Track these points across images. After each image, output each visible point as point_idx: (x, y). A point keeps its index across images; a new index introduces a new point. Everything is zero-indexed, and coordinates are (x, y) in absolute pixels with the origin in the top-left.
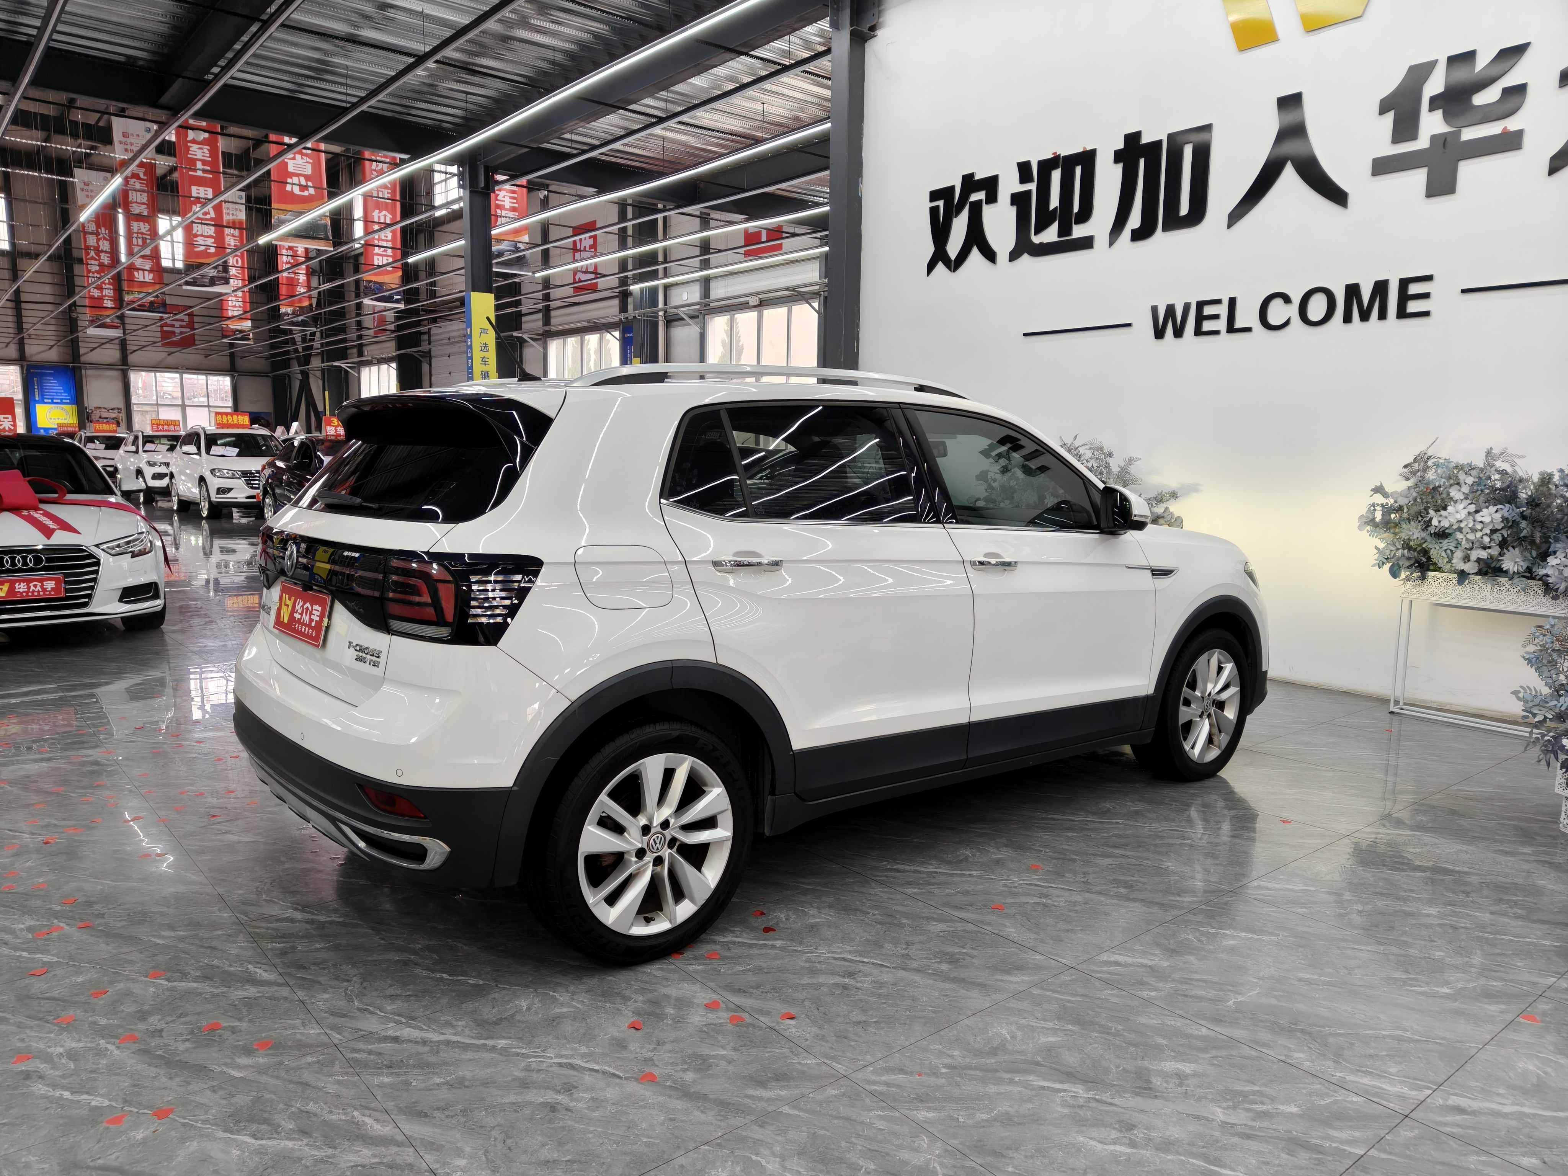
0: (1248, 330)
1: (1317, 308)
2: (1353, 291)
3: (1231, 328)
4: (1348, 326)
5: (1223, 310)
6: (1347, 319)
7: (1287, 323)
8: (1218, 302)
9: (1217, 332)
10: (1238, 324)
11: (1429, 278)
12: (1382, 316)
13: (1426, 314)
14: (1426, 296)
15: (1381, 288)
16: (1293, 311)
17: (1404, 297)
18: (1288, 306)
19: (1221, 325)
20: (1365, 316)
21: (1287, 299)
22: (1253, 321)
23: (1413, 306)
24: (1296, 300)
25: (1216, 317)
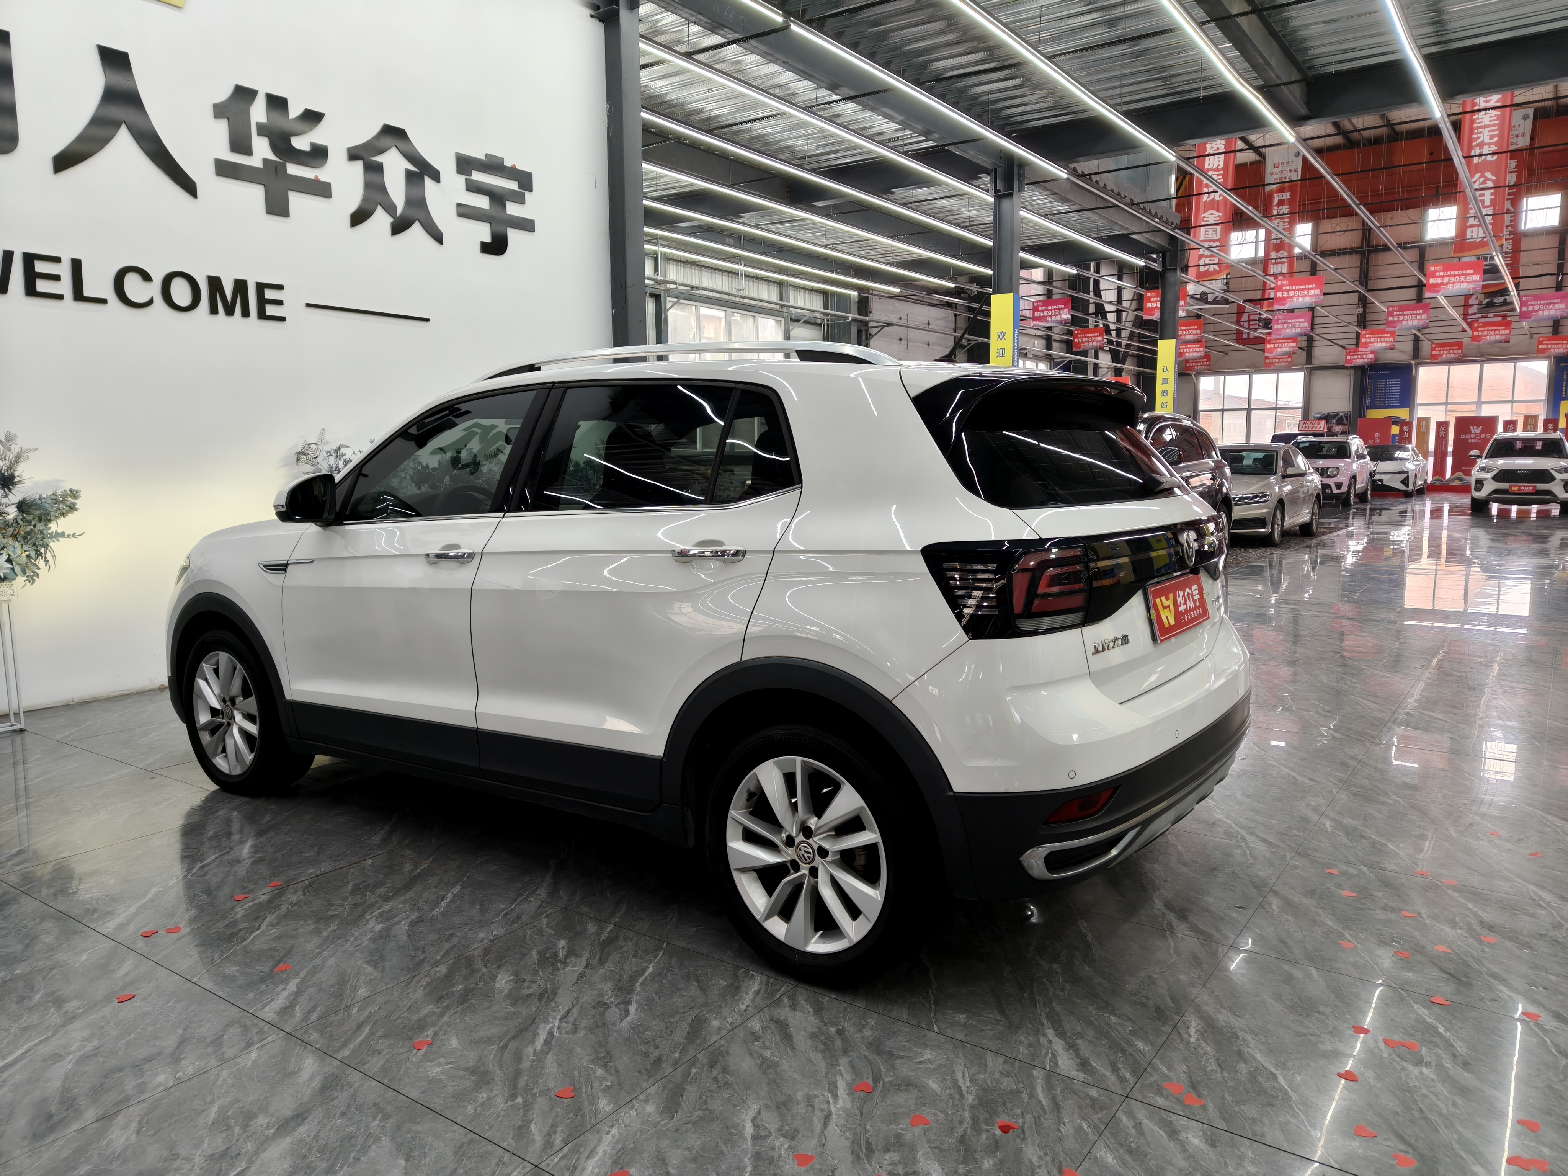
0: (103, 301)
1: (181, 293)
2: (215, 283)
3: (79, 295)
4: (214, 317)
5: (64, 270)
6: (214, 311)
7: (150, 302)
8: (57, 260)
9: (60, 297)
10: (87, 293)
11: (280, 287)
12: (246, 313)
13: (283, 319)
14: (280, 303)
15: (240, 286)
16: (154, 290)
17: (262, 302)
18: (146, 285)
19: (65, 287)
20: (230, 311)
21: (146, 277)
22: (108, 292)
23: (270, 310)
24: (158, 278)
25: (57, 278)
